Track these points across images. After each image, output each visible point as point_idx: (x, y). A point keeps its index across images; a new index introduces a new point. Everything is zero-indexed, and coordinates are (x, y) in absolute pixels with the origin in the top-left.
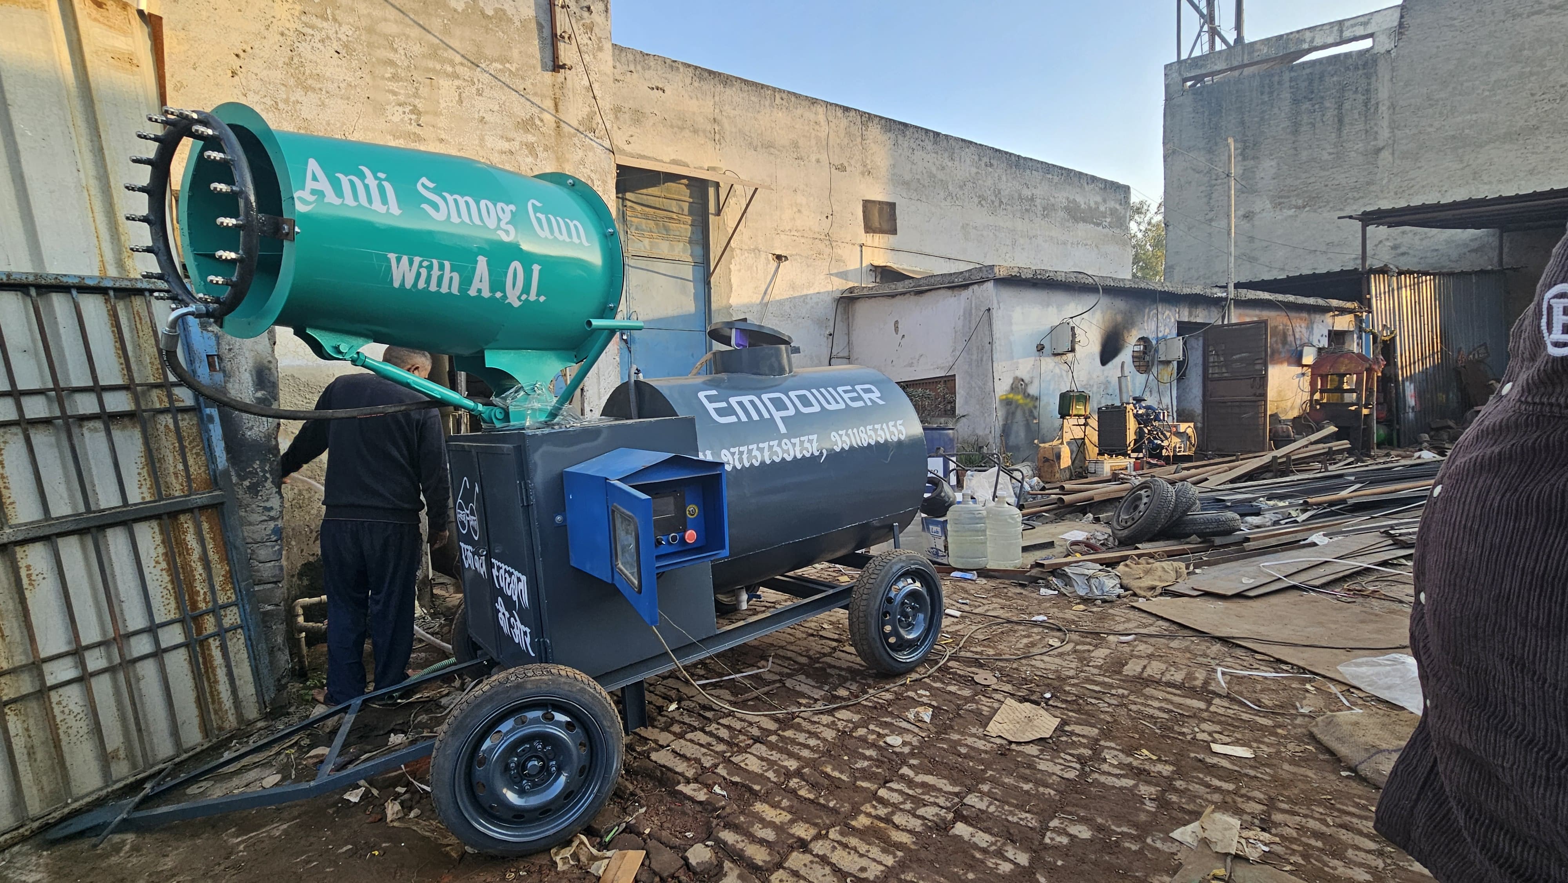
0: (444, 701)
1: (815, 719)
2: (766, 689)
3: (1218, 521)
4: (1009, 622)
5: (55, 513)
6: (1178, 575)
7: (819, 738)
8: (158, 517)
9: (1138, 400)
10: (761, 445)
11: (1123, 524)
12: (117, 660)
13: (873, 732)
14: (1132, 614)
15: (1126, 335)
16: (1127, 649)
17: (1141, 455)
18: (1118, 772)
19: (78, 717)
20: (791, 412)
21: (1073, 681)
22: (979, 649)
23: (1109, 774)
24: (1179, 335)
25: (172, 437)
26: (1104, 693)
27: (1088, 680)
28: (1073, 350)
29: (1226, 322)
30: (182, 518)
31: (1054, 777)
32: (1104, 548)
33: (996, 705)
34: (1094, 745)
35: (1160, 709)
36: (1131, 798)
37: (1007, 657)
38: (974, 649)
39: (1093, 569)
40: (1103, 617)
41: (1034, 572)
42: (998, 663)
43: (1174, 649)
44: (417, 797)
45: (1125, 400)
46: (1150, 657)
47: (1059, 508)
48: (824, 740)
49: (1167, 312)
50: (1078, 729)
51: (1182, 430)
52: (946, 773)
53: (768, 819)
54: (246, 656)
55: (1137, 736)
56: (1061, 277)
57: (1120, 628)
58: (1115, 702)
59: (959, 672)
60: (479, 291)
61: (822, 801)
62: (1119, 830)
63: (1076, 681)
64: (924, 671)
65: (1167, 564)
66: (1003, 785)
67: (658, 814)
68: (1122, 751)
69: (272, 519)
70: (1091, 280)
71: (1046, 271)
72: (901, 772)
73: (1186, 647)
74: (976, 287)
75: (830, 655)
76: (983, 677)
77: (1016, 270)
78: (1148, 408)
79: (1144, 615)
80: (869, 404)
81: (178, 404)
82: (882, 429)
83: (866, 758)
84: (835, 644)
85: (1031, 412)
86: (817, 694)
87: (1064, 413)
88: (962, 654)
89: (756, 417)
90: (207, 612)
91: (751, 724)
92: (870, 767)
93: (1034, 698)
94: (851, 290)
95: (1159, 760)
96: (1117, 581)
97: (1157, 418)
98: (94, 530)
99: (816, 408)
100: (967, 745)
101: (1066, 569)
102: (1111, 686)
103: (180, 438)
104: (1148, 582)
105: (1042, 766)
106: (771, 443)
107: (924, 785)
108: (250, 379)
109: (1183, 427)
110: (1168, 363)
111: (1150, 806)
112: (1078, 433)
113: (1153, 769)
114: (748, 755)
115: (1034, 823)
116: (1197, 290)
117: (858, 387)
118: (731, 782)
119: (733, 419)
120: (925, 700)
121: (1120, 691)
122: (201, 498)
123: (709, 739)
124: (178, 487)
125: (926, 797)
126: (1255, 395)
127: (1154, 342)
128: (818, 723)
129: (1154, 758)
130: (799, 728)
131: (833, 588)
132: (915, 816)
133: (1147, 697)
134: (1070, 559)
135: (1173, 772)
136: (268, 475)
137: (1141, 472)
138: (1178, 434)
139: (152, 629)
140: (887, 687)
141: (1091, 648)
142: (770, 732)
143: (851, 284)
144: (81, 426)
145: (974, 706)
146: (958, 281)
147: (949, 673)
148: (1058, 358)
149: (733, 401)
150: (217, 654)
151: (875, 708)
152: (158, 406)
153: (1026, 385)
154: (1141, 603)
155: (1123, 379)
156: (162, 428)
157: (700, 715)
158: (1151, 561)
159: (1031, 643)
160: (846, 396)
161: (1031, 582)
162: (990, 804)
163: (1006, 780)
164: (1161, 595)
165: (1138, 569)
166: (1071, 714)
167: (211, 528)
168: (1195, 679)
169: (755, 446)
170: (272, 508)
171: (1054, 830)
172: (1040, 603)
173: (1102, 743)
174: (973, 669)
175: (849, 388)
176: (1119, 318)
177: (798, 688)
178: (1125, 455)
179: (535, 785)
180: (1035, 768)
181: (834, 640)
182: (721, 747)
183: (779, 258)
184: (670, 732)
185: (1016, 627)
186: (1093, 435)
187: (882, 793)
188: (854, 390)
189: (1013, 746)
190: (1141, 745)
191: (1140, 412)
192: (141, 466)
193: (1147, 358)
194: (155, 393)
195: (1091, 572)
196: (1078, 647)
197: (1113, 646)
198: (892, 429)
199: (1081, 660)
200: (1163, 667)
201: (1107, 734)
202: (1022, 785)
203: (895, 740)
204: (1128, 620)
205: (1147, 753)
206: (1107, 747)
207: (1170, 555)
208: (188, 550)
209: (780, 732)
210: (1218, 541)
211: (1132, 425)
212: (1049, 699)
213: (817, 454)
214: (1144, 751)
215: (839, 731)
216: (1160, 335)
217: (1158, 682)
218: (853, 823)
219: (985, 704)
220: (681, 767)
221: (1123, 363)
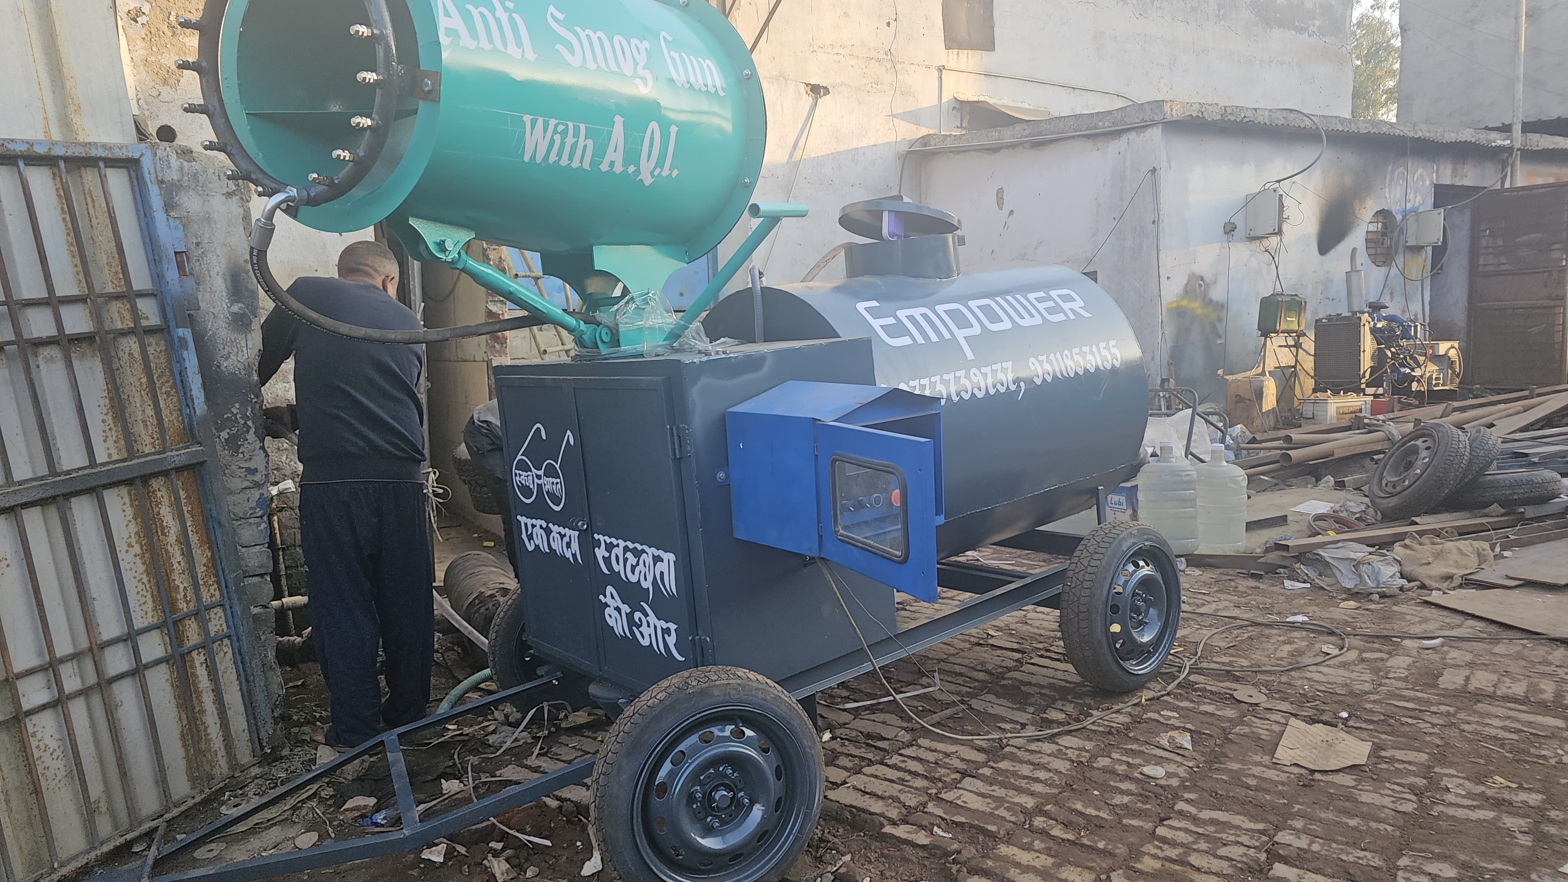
0: (492, 739)
1: (1033, 746)
2: (948, 712)
3: (1530, 483)
4: (1255, 624)
5: (17, 477)
6: (1482, 558)
7: (1050, 770)
8: (128, 482)
9: (1375, 308)
10: (946, 377)
11: (1390, 489)
12: (92, 679)
13: (1121, 762)
14: (1428, 612)
15: (1357, 206)
16: (1435, 657)
17: (1380, 391)
18: (1470, 802)
19: (55, 756)
20: (976, 330)
21: (1372, 697)
22: (1226, 659)
23: (1458, 806)
24: (1436, 206)
25: (138, 367)
26: (1421, 711)
27: (1392, 695)
28: (1279, 232)
29: (1507, 185)
30: (155, 483)
31: (1386, 811)
32: (1363, 525)
33: (1277, 728)
34: (1427, 771)
35: (1503, 728)
36: (1493, 829)
37: (1269, 668)
38: (1219, 660)
39: (1360, 552)
40: (1388, 617)
41: (1272, 557)
42: (1259, 676)
43: (1501, 656)
44: (524, 853)
45: (1356, 309)
46: (1471, 665)
47: (1283, 468)
48: (1057, 772)
49: (1420, 171)
50: (1399, 754)
51: (1442, 352)
52: (1237, 808)
53: (1025, 863)
54: (235, 676)
55: (1482, 762)
56: (1263, 118)
57: (1417, 630)
58: (1441, 722)
59: (1208, 688)
60: (612, 164)
61: (1085, 841)
62: (1491, 867)
63: (1377, 697)
64: (1158, 687)
65: (1464, 545)
66: (1320, 820)
67: (870, 862)
68: (1467, 778)
69: (258, 485)
70: (1308, 122)
71: (1241, 109)
72: (1177, 808)
73: (1518, 653)
74: (1133, 135)
75: (1015, 669)
76: (1242, 692)
77: (1196, 107)
78: (1390, 319)
79: (1445, 613)
80: (1072, 317)
81: (144, 323)
82: (1093, 354)
83: (1122, 792)
84: (1017, 656)
85: (1214, 327)
86: (1023, 717)
87: (1267, 329)
88: (1205, 665)
89: (934, 338)
90: (188, 616)
91: (947, 755)
92: (1131, 801)
93: (1324, 718)
94: (925, 140)
95: (1521, 787)
96: (1396, 569)
97: (1406, 335)
98: (60, 500)
99: (1006, 325)
100: (1254, 776)
101: (1320, 552)
102: (1429, 702)
103: (148, 370)
104: (1440, 568)
105: (1365, 798)
106: (958, 374)
107: (1213, 822)
108: (223, 287)
109: (1443, 347)
110: (1419, 249)
111: (1525, 840)
112: (1286, 358)
113: (1514, 798)
114: (961, 791)
115: (1377, 862)
116: (1466, 135)
117: (1054, 293)
118: (954, 822)
119: (906, 341)
120: (1176, 723)
121: (1444, 708)
122: (178, 456)
123: (901, 774)
124: (148, 440)
125: (1224, 836)
126: (1549, 298)
127: (1399, 217)
128: (1040, 752)
129: (1514, 786)
130: (1013, 758)
131: (1022, 577)
132: (1216, 856)
133: (1482, 715)
134: (1319, 539)
135: (1543, 801)
136: (250, 423)
137: (1391, 415)
138: (1437, 359)
139: (130, 638)
140: (1116, 707)
141: (1385, 656)
142: (979, 765)
143: (924, 131)
144: (36, 355)
145: (1246, 730)
146: (1104, 125)
147: (1196, 690)
148: (1255, 245)
149: (902, 314)
150: (202, 673)
151: (1110, 733)
152: (119, 325)
153: (1208, 286)
154: (1435, 597)
155: (1354, 277)
156: (126, 357)
157: (868, 745)
158: (1438, 540)
159: (1296, 650)
160: (1041, 306)
161: (1267, 573)
162: (1312, 842)
163: (1323, 815)
164: (1461, 586)
165: (1425, 550)
166: (1383, 736)
167: (188, 498)
168: (1543, 691)
169: (937, 378)
170: (256, 470)
171: (1405, 869)
172: (1289, 599)
173: (1437, 770)
174: (1227, 684)
175: (1041, 294)
176: (1348, 181)
177: (990, 710)
178: (1359, 391)
179: (723, 823)
180: (1356, 801)
181: (1013, 650)
182: (920, 783)
183: (816, 90)
184: (838, 766)
185: (1267, 631)
186: (1308, 363)
187: (1160, 831)
188: (1050, 298)
189: (1318, 776)
190: (1491, 771)
191: (1379, 325)
192: (105, 411)
193: (1388, 242)
194: (115, 306)
195: (1359, 555)
196: (1365, 655)
197: (1415, 653)
198: (1105, 352)
199: (1376, 671)
200: (1494, 677)
201: (1441, 756)
202: (1345, 820)
203: (1157, 771)
204: (1425, 620)
205: (1502, 780)
206: (1446, 775)
207: (1463, 533)
208: (163, 528)
209: (991, 763)
210: (1530, 511)
211: (1368, 344)
212: (1346, 719)
213: (1013, 387)
214: (1496, 777)
215: (1073, 762)
216: (1409, 206)
217: (1492, 697)
218: (1138, 866)
219: (1262, 728)
220: (877, 807)
221: (1354, 250)
